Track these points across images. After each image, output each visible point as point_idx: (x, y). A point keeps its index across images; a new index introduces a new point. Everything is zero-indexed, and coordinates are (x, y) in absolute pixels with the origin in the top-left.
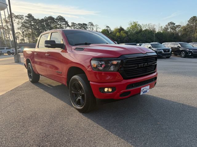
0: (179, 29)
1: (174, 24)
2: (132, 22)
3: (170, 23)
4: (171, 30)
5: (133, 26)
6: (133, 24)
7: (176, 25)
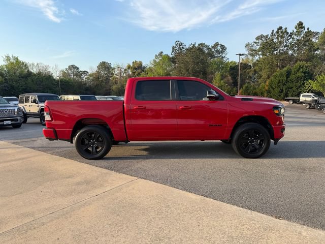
0: (86, 77)
1: (78, 69)
2: (11, 56)
3: (72, 66)
4: (75, 77)
5: (12, 63)
6: (12, 60)
7: (80, 70)
